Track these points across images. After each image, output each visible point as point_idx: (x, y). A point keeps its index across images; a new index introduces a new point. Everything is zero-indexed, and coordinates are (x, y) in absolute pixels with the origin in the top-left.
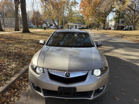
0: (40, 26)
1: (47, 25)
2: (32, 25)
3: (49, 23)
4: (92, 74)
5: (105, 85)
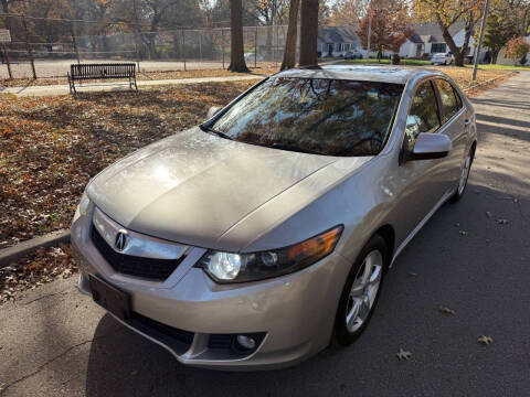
0: (387, 53)
1: (419, 48)
2: (360, 50)
3: (431, 39)
4: (196, 266)
5: (264, 334)
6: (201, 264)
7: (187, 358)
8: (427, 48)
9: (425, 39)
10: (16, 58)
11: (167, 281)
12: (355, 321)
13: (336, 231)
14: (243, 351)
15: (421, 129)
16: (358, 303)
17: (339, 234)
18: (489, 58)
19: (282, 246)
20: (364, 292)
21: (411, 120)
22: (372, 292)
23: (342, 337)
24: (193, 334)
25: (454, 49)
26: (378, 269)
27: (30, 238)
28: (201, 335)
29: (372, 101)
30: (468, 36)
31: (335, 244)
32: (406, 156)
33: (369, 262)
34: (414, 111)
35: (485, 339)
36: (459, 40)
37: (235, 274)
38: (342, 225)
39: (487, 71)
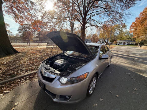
3: (102, 41)
4: (58, 80)
5: (71, 96)
6: (59, 80)
7: (55, 100)
8: (101, 42)
9: (101, 41)
10: (40, 42)
11: (52, 83)
12: (91, 91)
13: (87, 73)
14: (67, 99)
15: (103, 54)
16: (91, 88)
17: (88, 74)
18: (111, 44)
19: (76, 76)
20: (93, 85)
21: (101, 52)
22: (94, 85)
23: (88, 95)
24: (56, 95)
25: (106, 42)
26: (95, 80)
27: (33, 71)
28: (58, 95)
29: (93, 49)
30: (108, 40)
31: (87, 76)
32: (100, 59)
33: (94, 79)
34: (101, 51)
35: (117, 96)
36: (106, 41)
37: (66, 82)
38: (88, 72)
39: (111, 46)
